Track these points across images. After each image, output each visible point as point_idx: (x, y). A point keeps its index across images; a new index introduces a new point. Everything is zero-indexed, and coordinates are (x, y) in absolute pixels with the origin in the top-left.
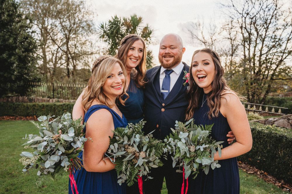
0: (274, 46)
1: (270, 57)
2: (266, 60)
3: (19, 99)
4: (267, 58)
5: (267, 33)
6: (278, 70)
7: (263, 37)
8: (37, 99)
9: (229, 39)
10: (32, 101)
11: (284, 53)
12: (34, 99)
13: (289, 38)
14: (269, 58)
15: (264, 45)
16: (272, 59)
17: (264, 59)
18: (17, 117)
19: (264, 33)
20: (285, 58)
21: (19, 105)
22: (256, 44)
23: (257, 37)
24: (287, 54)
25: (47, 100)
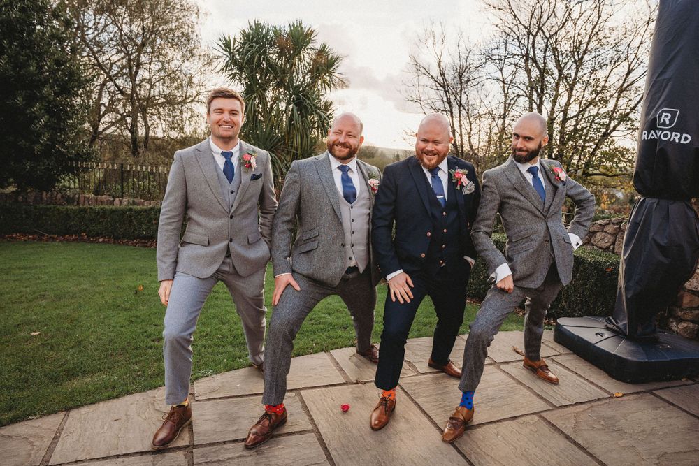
0: (592, 103)
1: (584, 125)
2: (576, 130)
3: (42, 199)
4: (579, 127)
5: (579, 74)
6: (598, 153)
7: (571, 80)
8: (85, 197)
9: (499, 80)
10: (73, 202)
11: (611, 118)
12: (79, 198)
13: (622, 86)
14: (583, 129)
15: (573, 98)
16: (589, 131)
17: (571, 128)
18: (44, 235)
19: (573, 73)
20: (614, 129)
21: (48, 209)
22: (557, 95)
23: (559, 80)
24: (616, 122)
25: (108, 201)
